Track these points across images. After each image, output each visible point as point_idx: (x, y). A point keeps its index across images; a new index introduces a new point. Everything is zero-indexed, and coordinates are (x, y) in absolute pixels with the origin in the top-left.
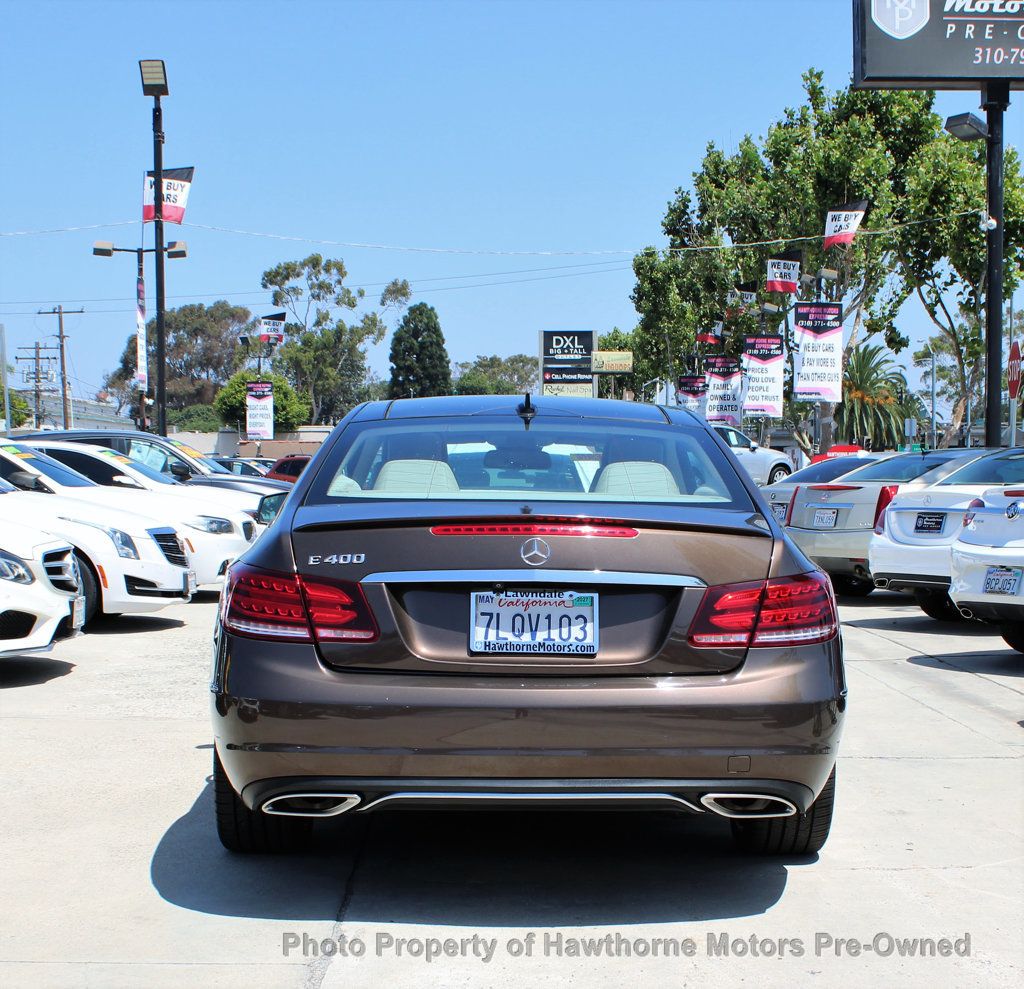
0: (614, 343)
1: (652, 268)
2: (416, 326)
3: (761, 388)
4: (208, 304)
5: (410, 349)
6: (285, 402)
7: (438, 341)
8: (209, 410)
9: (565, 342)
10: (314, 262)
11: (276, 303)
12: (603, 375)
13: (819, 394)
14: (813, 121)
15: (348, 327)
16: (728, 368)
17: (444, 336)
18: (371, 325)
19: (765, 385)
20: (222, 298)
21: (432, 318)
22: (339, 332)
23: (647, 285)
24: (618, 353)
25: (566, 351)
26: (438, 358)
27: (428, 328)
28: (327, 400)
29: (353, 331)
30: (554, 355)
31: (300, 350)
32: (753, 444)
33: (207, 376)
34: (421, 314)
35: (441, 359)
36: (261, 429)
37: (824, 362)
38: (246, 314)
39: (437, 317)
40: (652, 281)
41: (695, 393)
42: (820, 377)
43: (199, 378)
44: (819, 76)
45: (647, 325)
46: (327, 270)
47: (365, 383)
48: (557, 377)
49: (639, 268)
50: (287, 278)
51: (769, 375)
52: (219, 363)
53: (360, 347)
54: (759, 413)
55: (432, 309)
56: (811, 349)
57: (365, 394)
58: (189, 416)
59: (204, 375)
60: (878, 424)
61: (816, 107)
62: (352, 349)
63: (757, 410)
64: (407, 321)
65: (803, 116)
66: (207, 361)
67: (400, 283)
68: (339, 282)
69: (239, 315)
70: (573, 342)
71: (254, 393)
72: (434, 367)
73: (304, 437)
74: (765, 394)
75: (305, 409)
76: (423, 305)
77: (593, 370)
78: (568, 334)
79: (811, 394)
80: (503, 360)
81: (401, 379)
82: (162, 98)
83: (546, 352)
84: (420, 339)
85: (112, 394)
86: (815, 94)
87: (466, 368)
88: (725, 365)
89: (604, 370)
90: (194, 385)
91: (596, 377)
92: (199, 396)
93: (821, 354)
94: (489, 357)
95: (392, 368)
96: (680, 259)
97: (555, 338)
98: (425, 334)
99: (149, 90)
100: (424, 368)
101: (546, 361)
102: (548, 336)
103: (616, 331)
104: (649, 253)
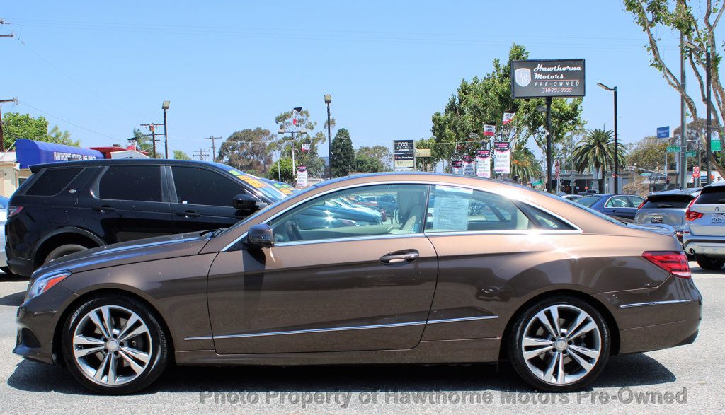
0: (426, 147)
1: (439, 120)
2: (341, 138)
3: (482, 168)
4: (253, 129)
5: (338, 147)
7: (349, 143)
9: (403, 144)
11: (281, 129)
12: (419, 157)
13: (502, 171)
14: (497, 77)
15: (311, 137)
16: (471, 160)
17: (352, 141)
18: (320, 136)
19: (484, 167)
20: (259, 126)
21: (347, 135)
23: (437, 127)
24: (424, 149)
25: (403, 148)
26: (350, 150)
27: (345, 138)
29: (314, 139)
30: (399, 149)
33: (254, 158)
34: (342, 133)
36: (303, 183)
37: (504, 161)
38: (269, 132)
39: (349, 134)
40: (439, 125)
41: (458, 167)
42: (503, 165)
43: (250, 158)
44: (498, 61)
45: (437, 141)
46: (302, 114)
48: (400, 158)
49: (434, 120)
50: (286, 119)
51: (485, 163)
52: (258, 153)
53: (317, 145)
55: (347, 131)
56: (500, 157)
59: (252, 158)
60: (524, 174)
61: (497, 71)
62: (313, 146)
63: (481, 175)
64: (337, 136)
65: (493, 75)
66: (253, 152)
68: (307, 119)
69: (266, 133)
70: (406, 144)
71: (300, 170)
72: (348, 153)
74: (484, 170)
76: (344, 129)
77: (414, 155)
78: (404, 141)
79: (500, 171)
80: (371, 148)
83: (396, 148)
84: (343, 143)
86: (497, 67)
88: (469, 159)
91: (415, 158)
93: (503, 158)
96: (449, 116)
97: (399, 143)
98: (344, 141)
100: (344, 154)
101: (396, 152)
102: (396, 142)
104: (438, 114)
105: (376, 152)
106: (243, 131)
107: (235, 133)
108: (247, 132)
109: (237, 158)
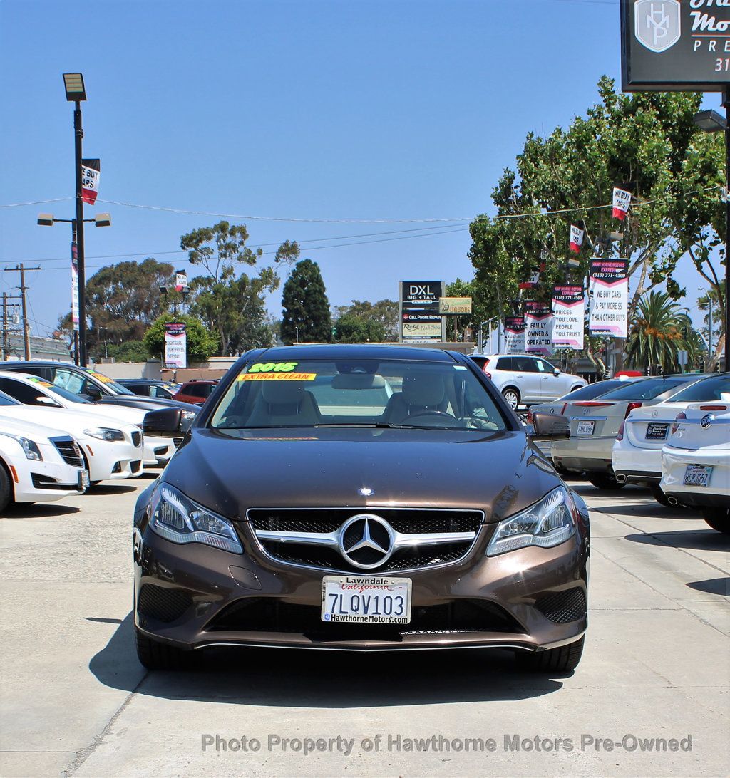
0: (456, 291)
1: (484, 232)
2: (303, 278)
3: (566, 326)
4: (140, 261)
5: (298, 296)
6: (199, 339)
7: (320, 289)
8: (141, 345)
9: (419, 290)
10: (222, 227)
11: (192, 261)
12: (449, 316)
13: (609, 331)
14: (606, 115)
15: (250, 279)
16: (542, 310)
17: (325, 286)
18: (268, 278)
19: (569, 324)
20: (151, 257)
21: (315, 271)
22: (243, 283)
23: (481, 245)
24: (461, 298)
25: (420, 297)
26: (320, 303)
27: (312, 279)
28: (233, 336)
29: (254, 282)
30: (411, 300)
31: (211, 298)
32: (557, 370)
33: (140, 318)
34: (306, 268)
35: (323, 303)
36: (176, 359)
37: (613, 306)
38: (170, 268)
39: (319, 271)
40: (485, 242)
41: (517, 330)
42: (610, 317)
43: (133, 319)
44: (610, 81)
45: (481, 276)
46: (232, 233)
47: (264, 323)
48: (413, 318)
49: (474, 233)
50: (201, 241)
51: (573, 316)
52: (149, 308)
53: (260, 295)
54: (565, 345)
55: (316, 264)
56: (602, 295)
57: (264, 331)
58: (125, 350)
59: (137, 317)
60: (667, 355)
61: (608, 105)
62: (253, 296)
63: (563, 344)
64: (295, 274)
66: (138, 307)
67: (290, 244)
68: (242, 243)
69: (165, 270)
70: (426, 290)
71: (171, 332)
72: (318, 310)
73: (213, 366)
74: (569, 331)
75: (214, 343)
76: (308, 261)
77: (441, 312)
78: (422, 284)
79: (603, 331)
80: (373, 304)
81: (291, 319)
82: (81, 102)
83: (405, 298)
84: (306, 288)
85: (65, 333)
86: (608, 96)
87: (343, 310)
88: (539, 307)
89: (449, 312)
90: (128, 325)
91: (444, 318)
92: (133, 333)
93: (611, 300)
94: (362, 302)
95: (284, 311)
96: (506, 224)
97: (411, 287)
98: (309, 284)
99: (70, 96)
100: (309, 311)
101: (405, 305)
102: (406, 285)
103: (459, 281)
104: (482, 220)
105: (382, 313)
106: (120, 266)
107: (104, 269)
108: (126, 267)
109: (106, 318)
